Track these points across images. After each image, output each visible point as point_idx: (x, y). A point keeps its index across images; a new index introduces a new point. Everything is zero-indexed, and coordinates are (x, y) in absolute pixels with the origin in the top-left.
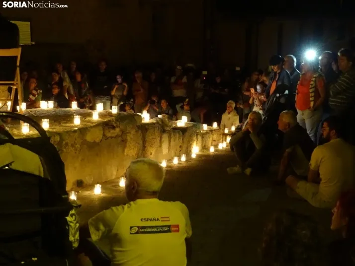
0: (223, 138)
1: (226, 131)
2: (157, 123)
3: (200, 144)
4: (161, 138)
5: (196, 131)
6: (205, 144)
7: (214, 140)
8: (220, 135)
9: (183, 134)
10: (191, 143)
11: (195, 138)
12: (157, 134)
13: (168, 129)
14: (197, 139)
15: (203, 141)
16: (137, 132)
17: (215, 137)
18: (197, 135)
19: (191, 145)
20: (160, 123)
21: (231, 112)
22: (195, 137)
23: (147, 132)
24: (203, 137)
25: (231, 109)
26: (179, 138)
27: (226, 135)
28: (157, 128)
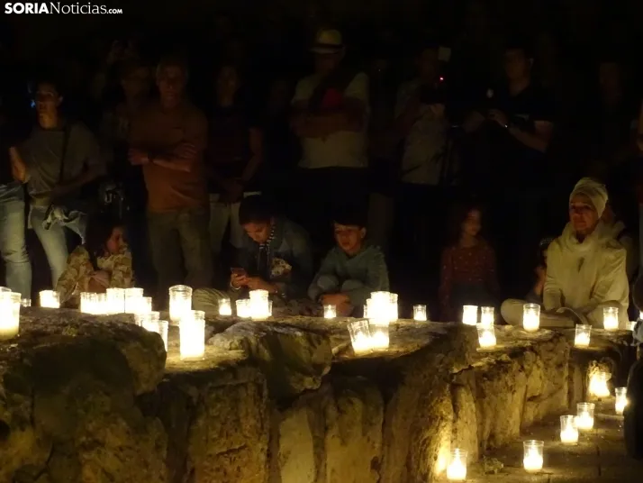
0: (570, 379)
1: (582, 339)
2: (251, 360)
3: (469, 431)
4: (274, 439)
5: (447, 369)
6: (493, 426)
7: (533, 398)
8: (560, 366)
9: (386, 399)
10: (427, 435)
11: (445, 408)
12: (249, 423)
13: (309, 383)
14: (456, 409)
15: (482, 411)
16: (138, 430)
17: (536, 379)
18: (455, 388)
19: (427, 443)
20: (266, 354)
21: (590, 231)
22: (447, 402)
23: (193, 419)
24: (480, 396)
25: (588, 219)
26: (367, 423)
27: (584, 359)
28: (252, 390)
